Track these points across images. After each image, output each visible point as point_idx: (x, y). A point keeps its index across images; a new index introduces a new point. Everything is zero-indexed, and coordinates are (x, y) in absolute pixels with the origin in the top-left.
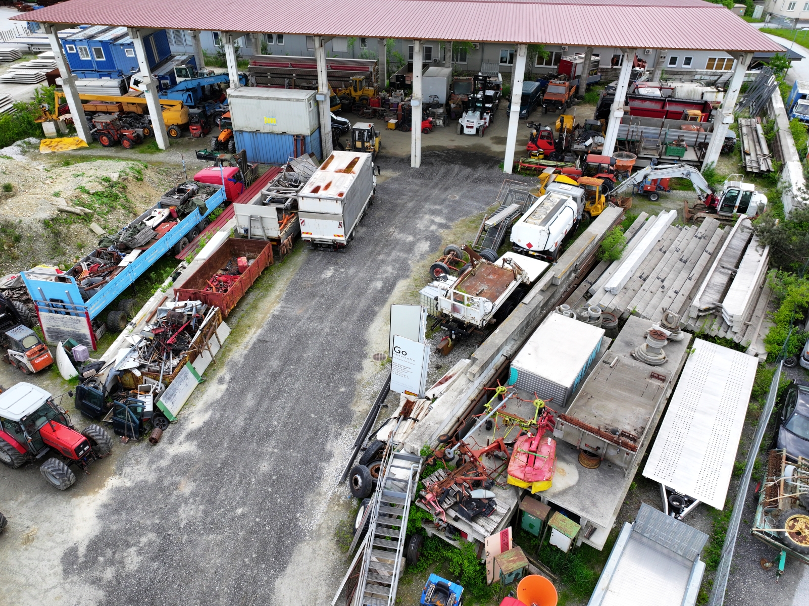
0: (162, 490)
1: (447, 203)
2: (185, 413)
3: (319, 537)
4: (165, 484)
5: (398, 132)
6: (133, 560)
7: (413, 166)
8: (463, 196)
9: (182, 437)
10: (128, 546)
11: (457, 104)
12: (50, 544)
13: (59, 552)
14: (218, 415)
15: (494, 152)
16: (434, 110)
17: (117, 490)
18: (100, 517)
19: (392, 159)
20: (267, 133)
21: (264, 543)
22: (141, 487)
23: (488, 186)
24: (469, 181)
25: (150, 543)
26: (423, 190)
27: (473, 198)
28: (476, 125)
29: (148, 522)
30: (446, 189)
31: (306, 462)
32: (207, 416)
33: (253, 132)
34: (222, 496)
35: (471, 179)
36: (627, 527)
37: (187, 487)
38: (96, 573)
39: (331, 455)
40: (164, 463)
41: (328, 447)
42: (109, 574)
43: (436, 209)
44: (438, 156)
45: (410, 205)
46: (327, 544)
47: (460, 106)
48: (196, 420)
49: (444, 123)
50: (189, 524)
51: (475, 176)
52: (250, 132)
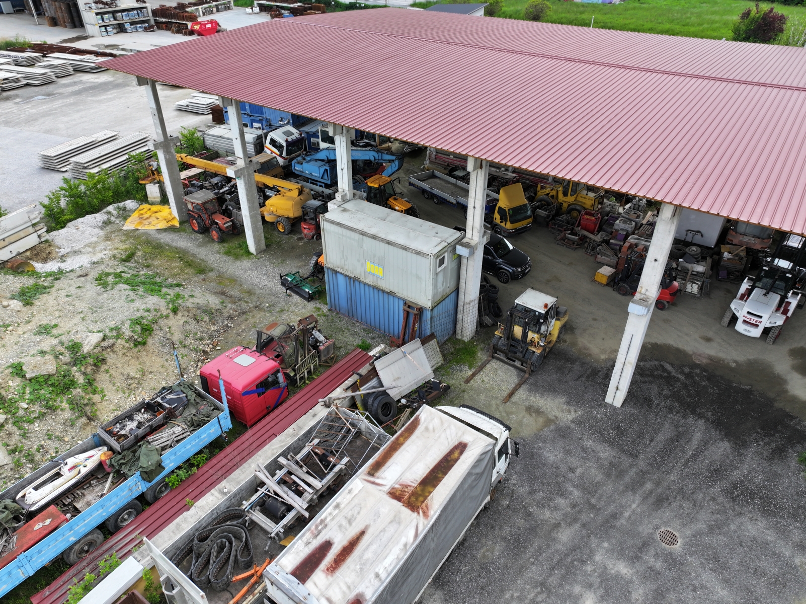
1: (649, 559)
5: (609, 290)
7: (609, 399)
8: (693, 545)
11: (737, 255)
15: (794, 400)
16: (689, 266)
19: (577, 367)
20: (369, 286)
23: (762, 524)
24: (716, 489)
26: (609, 488)
27: (717, 563)
28: (765, 323)
30: (660, 502)
33: (350, 278)
35: (726, 484)
43: (618, 577)
44: (669, 380)
45: (565, 536)
47: (741, 259)
49: (701, 289)
51: (737, 475)
52: (346, 276)
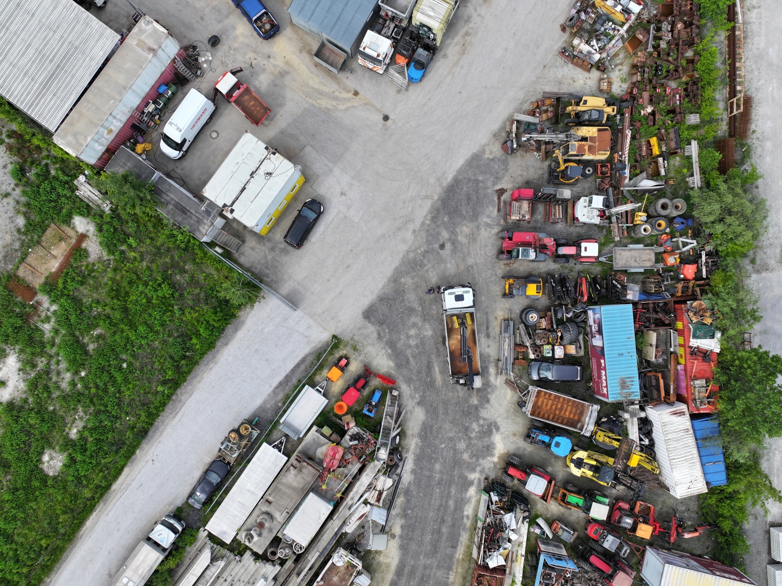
0: (475, 455)
2: (478, 497)
3: (412, 435)
4: (474, 458)
6: (475, 426)
9: (476, 482)
10: (479, 432)
12: (506, 433)
13: (502, 430)
14: (464, 495)
17: (492, 455)
18: (494, 444)
21: (431, 432)
22: (484, 457)
25: (471, 433)
29: (475, 441)
31: (421, 468)
32: (468, 495)
34: (451, 452)
36: (301, 436)
37: (466, 456)
38: (485, 422)
39: (411, 472)
40: (478, 469)
41: (413, 477)
42: (481, 422)
46: (409, 432)
48: (472, 491)
50: (460, 440)
